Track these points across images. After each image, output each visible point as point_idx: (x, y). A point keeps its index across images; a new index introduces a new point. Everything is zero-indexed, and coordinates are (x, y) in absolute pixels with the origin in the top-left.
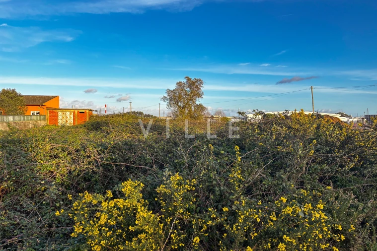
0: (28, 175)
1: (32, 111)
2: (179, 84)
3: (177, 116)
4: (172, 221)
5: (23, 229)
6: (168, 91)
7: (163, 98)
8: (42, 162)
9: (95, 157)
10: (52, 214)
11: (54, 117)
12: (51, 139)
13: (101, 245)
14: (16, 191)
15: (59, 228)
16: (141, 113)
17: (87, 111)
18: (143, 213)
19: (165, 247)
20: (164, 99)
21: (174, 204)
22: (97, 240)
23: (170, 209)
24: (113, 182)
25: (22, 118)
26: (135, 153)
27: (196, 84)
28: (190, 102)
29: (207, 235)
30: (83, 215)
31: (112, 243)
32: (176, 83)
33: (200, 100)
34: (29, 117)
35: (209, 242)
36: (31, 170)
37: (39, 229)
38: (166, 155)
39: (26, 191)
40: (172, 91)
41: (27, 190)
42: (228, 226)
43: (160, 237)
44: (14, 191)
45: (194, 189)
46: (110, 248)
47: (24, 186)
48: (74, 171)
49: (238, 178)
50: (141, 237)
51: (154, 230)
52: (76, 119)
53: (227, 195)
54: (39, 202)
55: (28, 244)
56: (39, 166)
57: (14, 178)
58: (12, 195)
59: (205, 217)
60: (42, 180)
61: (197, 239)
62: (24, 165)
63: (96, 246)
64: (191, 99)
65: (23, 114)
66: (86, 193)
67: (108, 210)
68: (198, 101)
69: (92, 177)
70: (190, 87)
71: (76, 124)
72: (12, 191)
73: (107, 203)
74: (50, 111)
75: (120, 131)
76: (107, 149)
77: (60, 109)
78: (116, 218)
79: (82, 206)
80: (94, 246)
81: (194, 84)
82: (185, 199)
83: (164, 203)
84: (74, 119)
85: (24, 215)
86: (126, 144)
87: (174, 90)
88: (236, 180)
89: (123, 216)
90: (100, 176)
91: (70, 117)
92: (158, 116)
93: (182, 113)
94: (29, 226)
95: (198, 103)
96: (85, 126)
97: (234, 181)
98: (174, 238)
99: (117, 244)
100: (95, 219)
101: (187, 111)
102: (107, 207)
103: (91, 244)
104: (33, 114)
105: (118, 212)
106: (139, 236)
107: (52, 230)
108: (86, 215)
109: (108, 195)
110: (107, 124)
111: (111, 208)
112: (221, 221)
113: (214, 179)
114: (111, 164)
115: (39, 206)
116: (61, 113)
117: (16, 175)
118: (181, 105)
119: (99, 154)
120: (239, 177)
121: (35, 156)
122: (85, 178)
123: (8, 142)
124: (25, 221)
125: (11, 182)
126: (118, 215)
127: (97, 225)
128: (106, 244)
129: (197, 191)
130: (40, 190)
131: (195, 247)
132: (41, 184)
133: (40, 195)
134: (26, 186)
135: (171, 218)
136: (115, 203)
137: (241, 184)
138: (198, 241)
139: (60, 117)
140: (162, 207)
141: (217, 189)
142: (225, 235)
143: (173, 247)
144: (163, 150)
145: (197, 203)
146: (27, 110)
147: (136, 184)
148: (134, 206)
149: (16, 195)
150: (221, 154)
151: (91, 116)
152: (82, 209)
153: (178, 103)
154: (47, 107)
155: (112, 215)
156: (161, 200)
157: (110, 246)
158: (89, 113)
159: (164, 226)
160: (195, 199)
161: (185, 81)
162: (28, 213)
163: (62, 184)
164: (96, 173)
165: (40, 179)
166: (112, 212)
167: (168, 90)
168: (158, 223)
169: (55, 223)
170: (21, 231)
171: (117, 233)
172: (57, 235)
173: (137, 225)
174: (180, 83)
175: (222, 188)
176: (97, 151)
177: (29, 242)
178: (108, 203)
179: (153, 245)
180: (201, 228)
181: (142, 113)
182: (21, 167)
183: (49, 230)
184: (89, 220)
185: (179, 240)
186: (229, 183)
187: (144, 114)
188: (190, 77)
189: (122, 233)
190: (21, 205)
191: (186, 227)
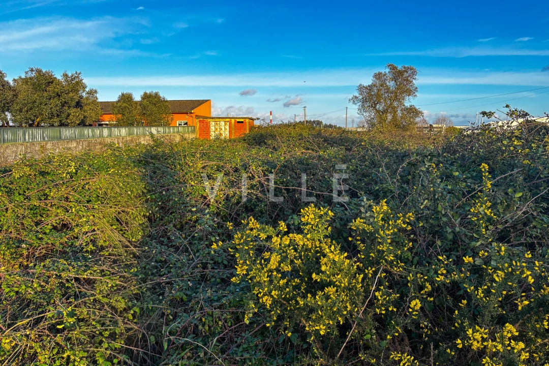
0: (176, 199)
1: (179, 120)
2: (378, 76)
3: (373, 125)
4: (375, 273)
5: (171, 268)
6: (361, 88)
7: (353, 98)
8: (193, 183)
9: (259, 179)
10: (206, 251)
11: (205, 129)
12: (203, 155)
13: (272, 296)
14: (162, 220)
15: (216, 271)
16: (319, 123)
17: (247, 120)
18: (334, 255)
19: (365, 309)
20: (354, 100)
21: (378, 247)
22: (266, 289)
23: (372, 254)
24: (284, 214)
25: (167, 130)
26: (313, 175)
27: (406, 75)
28: (395, 104)
29: (432, 299)
30: (247, 252)
31: (288, 296)
32: (373, 74)
33: (411, 100)
34: (175, 128)
35: (434, 311)
36: (179, 193)
37: (190, 269)
38: (360, 180)
39: (173, 220)
40: (366, 88)
41: (175, 219)
42: (472, 288)
43: (358, 294)
44: (160, 220)
45: (409, 228)
46: (285, 302)
47: (171, 214)
48: (233, 197)
49: (486, 214)
50: (329, 292)
51: (350, 283)
52: (233, 131)
53: (467, 241)
54: (189, 236)
55: (177, 287)
56: (189, 189)
57: (160, 203)
58: (158, 225)
59: (428, 271)
60: (193, 207)
61: (416, 304)
62: (171, 187)
63: (266, 297)
64: (396, 98)
65: (167, 125)
66: (251, 220)
67: (280, 249)
68: (408, 102)
69: (255, 206)
70: (395, 79)
71: (233, 137)
72: (158, 219)
73: (279, 239)
74: (200, 121)
75: (292, 146)
76: (275, 169)
77: (213, 118)
78: (292, 262)
79: (246, 239)
80: (262, 298)
81: (402, 75)
82: (396, 243)
83: (362, 245)
84: (230, 132)
85: (172, 250)
86: (301, 162)
87: (369, 86)
88: (483, 218)
89: (302, 260)
90: (266, 205)
91: (225, 129)
92: (343, 126)
93: (382, 120)
94: (179, 265)
95: (407, 104)
96: (244, 140)
97: (478, 220)
98: (379, 298)
99: (294, 297)
100: (263, 261)
101: (390, 117)
102: (280, 245)
103: (258, 294)
104: (179, 124)
105: (295, 253)
106: (326, 290)
107: (207, 271)
108: (251, 252)
109: (281, 228)
110: (273, 137)
111: (285, 247)
112: (460, 277)
113: (444, 215)
114: (281, 189)
115: (189, 240)
116: (213, 123)
117: (162, 199)
118: (381, 109)
119: (265, 175)
120: (488, 213)
121: (183, 176)
122: (246, 208)
123: (152, 159)
124: (174, 257)
125: (156, 207)
126: (295, 257)
127: (265, 270)
128: (279, 296)
129: (413, 232)
130: (190, 220)
131: (414, 315)
132: (192, 212)
133: (191, 227)
134: (173, 214)
135: (374, 269)
136: (290, 240)
137: (491, 224)
138: (418, 308)
139: (212, 128)
140: (359, 252)
141: (449, 230)
142: (465, 302)
143: (378, 311)
144: (356, 172)
145: (414, 251)
146: (172, 120)
147: (322, 213)
148: (316, 247)
149: (162, 225)
150: (454, 177)
151: (252, 127)
152: (246, 243)
153: (376, 105)
154: (196, 116)
155: (286, 257)
156: (358, 240)
157: (284, 299)
158: (249, 123)
159: (363, 279)
160: (411, 244)
161: (387, 70)
162: (177, 249)
163: (218, 214)
164: (261, 201)
165: (191, 206)
166: (286, 252)
167: (360, 85)
168: (356, 274)
169: (210, 263)
170: (169, 270)
171: (294, 284)
172: (213, 280)
173: (323, 272)
174: (380, 74)
175: (457, 229)
176: (263, 171)
177: (179, 285)
178: (281, 239)
179: (348, 304)
180: (422, 288)
181: (321, 122)
182: (168, 190)
183: (203, 272)
184: (255, 260)
185: (388, 302)
186: (470, 223)
187: (324, 123)
188: (395, 65)
189: (301, 284)
190: (169, 238)
191: (396, 284)
